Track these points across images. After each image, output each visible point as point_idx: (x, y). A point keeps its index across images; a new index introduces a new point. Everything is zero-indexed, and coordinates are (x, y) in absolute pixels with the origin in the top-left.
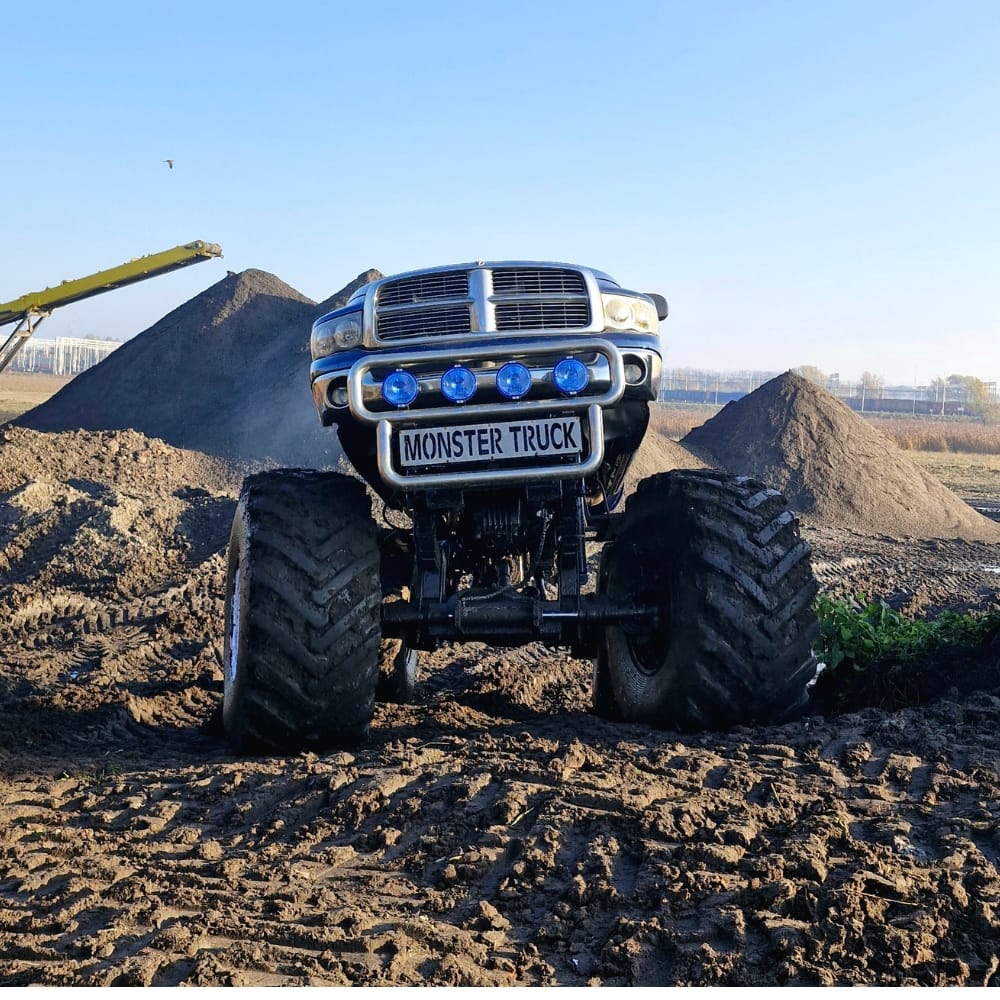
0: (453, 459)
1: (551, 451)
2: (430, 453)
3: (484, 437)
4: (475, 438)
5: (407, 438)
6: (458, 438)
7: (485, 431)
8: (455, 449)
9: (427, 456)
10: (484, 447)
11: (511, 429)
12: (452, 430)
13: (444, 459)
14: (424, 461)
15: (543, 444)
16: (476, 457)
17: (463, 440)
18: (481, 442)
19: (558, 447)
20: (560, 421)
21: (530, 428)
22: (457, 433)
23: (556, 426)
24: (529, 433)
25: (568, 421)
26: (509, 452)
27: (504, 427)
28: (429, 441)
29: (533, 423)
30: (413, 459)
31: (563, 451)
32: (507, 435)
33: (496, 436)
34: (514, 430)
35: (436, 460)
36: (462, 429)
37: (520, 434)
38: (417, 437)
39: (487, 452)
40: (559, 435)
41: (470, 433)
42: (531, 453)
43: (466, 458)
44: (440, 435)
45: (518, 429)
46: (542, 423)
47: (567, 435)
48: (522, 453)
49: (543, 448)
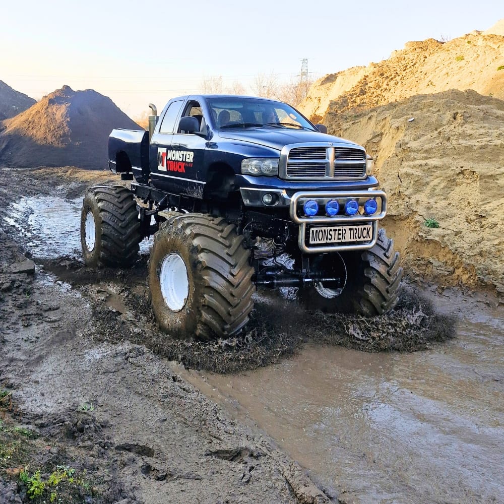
0: (329, 241)
1: (362, 239)
2: (320, 238)
3: (340, 232)
4: (337, 232)
5: (313, 231)
6: (331, 232)
7: (340, 230)
8: (329, 237)
9: (319, 239)
10: (340, 237)
12: (329, 228)
13: (324, 242)
14: (318, 242)
15: (360, 236)
16: (337, 241)
17: (332, 233)
18: (339, 234)
19: (364, 238)
20: (366, 227)
21: (356, 229)
22: (331, 230)
23: (365, 229)
24: (355, 231)
25: (369, 226)
26: (348, 240)
27: (347, 228)
28: (321, 233)
29: (357, 227)
30: (314, 240)
31: (366, 239)
32: (348, 232)
33: (344, 232)
34: (350, 230)
35: (322, 242)
36: (333, 228)
37: (352, 231)
38: (317, 231)
39: (340, 239)
40: (365, 232)
41: (335, 230)
42: (355, 240)
43: (333, 241)
44: (325, 230)
46: (360, 227)
47: (368, 233)
48: (352, 240)
49: (359, 238)
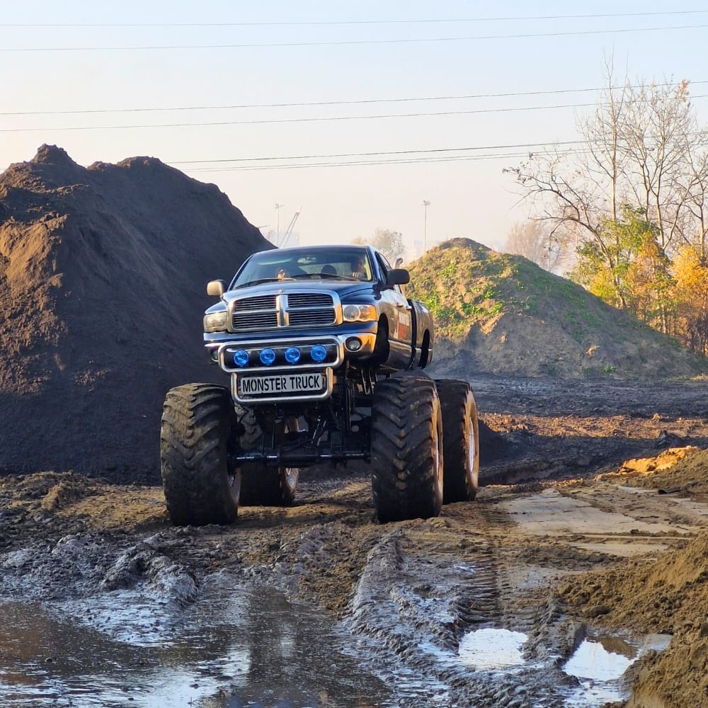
0: (265, 392)
1: (308, 389)
2: (254, 389)
3: (278, 382)
4: (274, 382)
5: (244, 381)
6: (266, 382)
7: (279, 379)
8: (265, 387)
9: (252, 390)
10: (279, 386)
11: (291, 378)
12: (264, 378)
13: (260, 392)
14: (252, 392)
15: (305, 385)
16: (275, 391)
17: (269, 383)
18: (277, 384)
19: (311, 387)
20: (313, 375)
21: (299, 378)
22: (267, 380)
23: (311, 377)
24: (298, 380)
25: (316, 375)
26: (289, 389)
27: (288, 377)
28: (254, 383)
29: (301, 376)
30: (247, 390)
31: (313, 389)
32: (289, 382)
33: (284, 381)
34: (292, 379)
35: (257, 392)
36: (268, 378)
37: (294, 380)
38: (249, 381)
39: (279, 389)
40: (312, 382)
41: (272, 380)
42: (299, 389)
43: (270, 391)
44: (259, 381)
45: (294, 378)
46: (304, 376)
47: (316, 381)
48: (295, 390)
49: (305, 387)
